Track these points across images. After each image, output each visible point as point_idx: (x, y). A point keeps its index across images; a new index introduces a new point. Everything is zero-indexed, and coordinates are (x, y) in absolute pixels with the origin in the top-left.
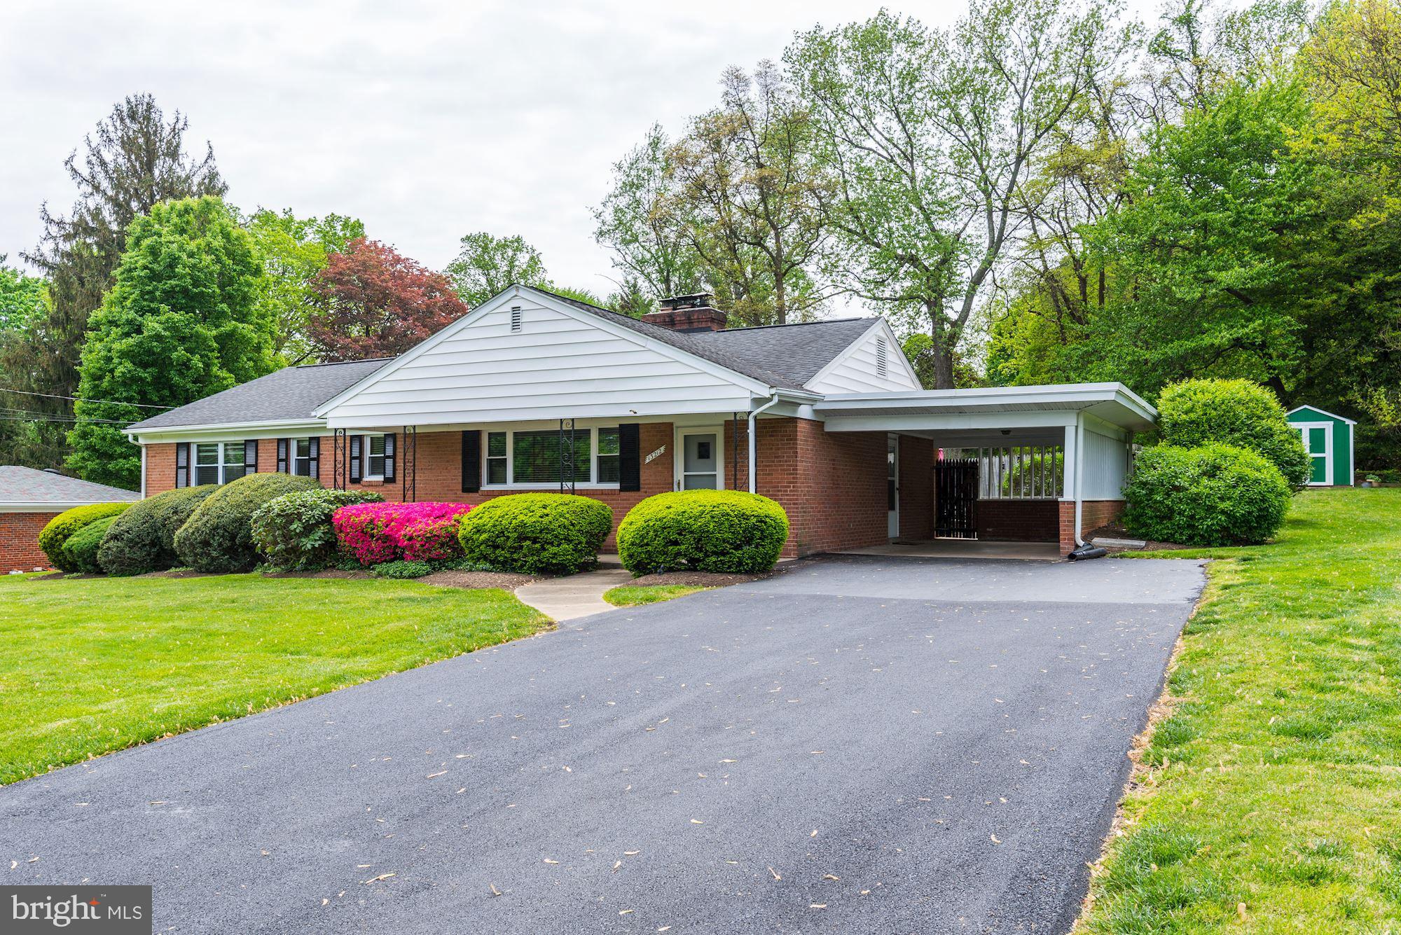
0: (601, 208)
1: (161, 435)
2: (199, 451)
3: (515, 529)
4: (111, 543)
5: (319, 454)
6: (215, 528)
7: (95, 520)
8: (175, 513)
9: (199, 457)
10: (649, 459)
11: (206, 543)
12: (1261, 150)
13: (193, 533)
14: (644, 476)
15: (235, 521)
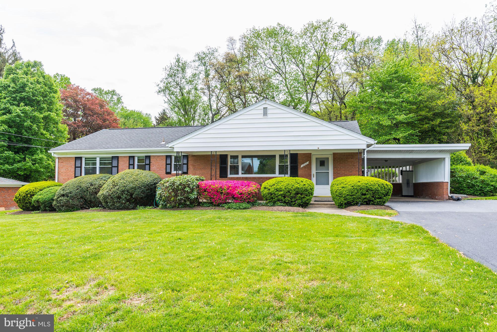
0: (159, 83)
1: (67, 154)
2: (85, 161)
3: (294, 190)
4: (62, 198)
5: (150, 162)
6: (123, 191)
7: (44, 188)
8: (92, 185)
9: (85, 163)
10: (302, 166)
11: (119, 198)
12: (405, 80)
13: (112, 193)
14: (300, 172)
15: (132, 188)
